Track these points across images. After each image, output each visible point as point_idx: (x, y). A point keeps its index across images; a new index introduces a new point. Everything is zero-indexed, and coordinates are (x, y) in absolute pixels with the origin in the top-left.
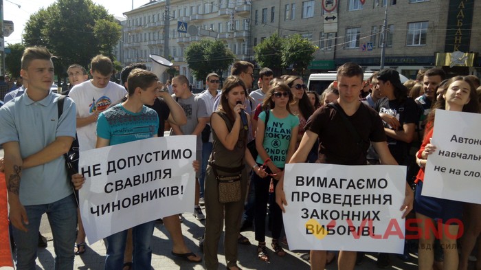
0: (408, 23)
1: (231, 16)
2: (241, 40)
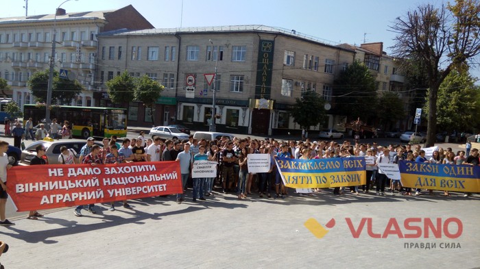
0: (231, 75)
2: (87, 72)
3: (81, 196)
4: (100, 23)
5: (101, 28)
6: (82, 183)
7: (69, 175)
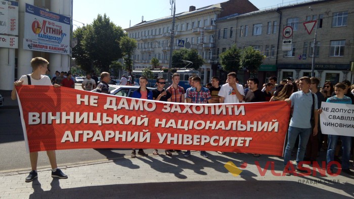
0: (331, 41)
1: (202, 33)
2: (207, 49)
3: (118, 136)
4: (218, 11)
5: (218, 15)
6: (123, 119)
7: (106, 107)
